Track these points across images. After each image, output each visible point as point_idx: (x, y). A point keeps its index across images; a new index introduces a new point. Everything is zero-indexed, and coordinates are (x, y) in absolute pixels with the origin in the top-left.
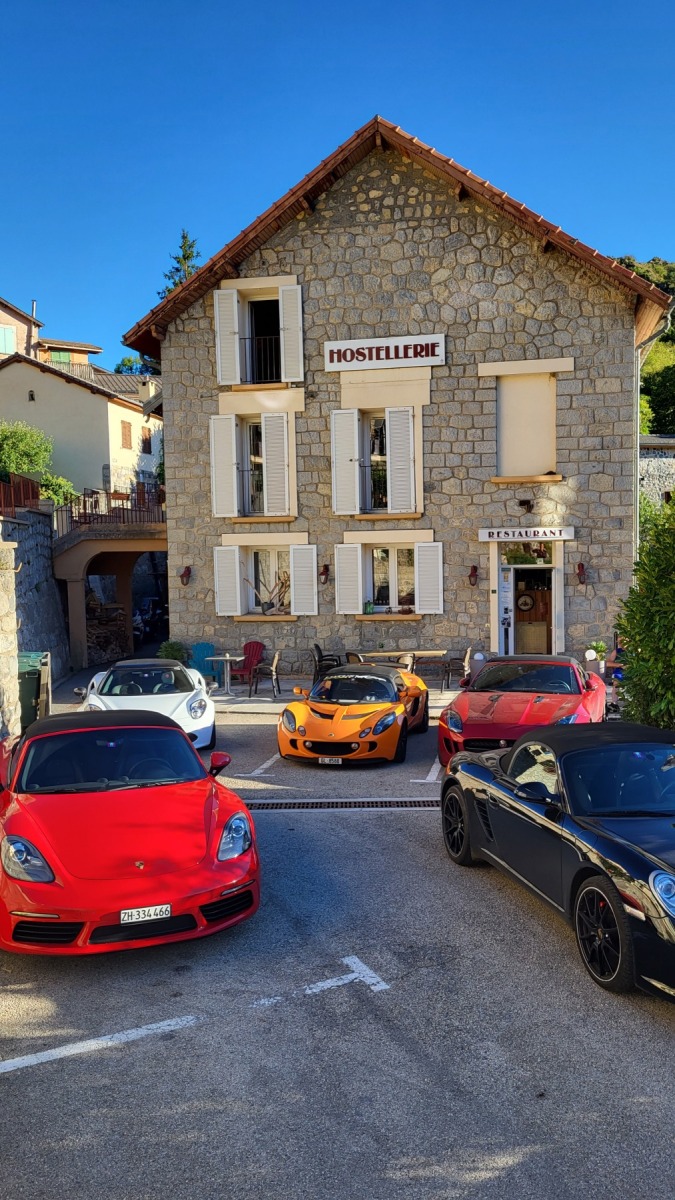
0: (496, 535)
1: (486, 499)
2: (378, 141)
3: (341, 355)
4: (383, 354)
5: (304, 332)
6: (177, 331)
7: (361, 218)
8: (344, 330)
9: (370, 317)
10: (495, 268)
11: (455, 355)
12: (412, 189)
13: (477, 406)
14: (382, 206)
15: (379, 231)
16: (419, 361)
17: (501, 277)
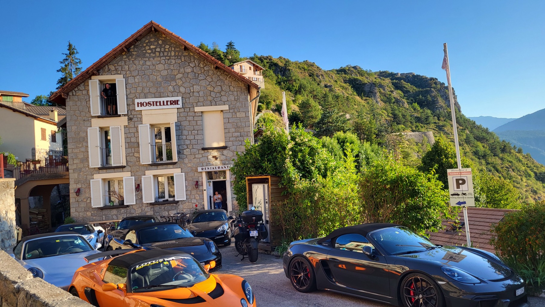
0: (204, 169)
1: (200, 156)
2: (153, 29)
3: (142, 104)
4: (158, 104)
5: (127, 96)
6: (73, 95)
7: (148, 55)
8: (143, 95)
9: (152, 90)
10: (199, 74)
11: (186, 104)
12: (167, 46)
13: (195, 122)
14: (155, 51)
15: (155, 60)
16: (172, 106)
17: (202, 77)
